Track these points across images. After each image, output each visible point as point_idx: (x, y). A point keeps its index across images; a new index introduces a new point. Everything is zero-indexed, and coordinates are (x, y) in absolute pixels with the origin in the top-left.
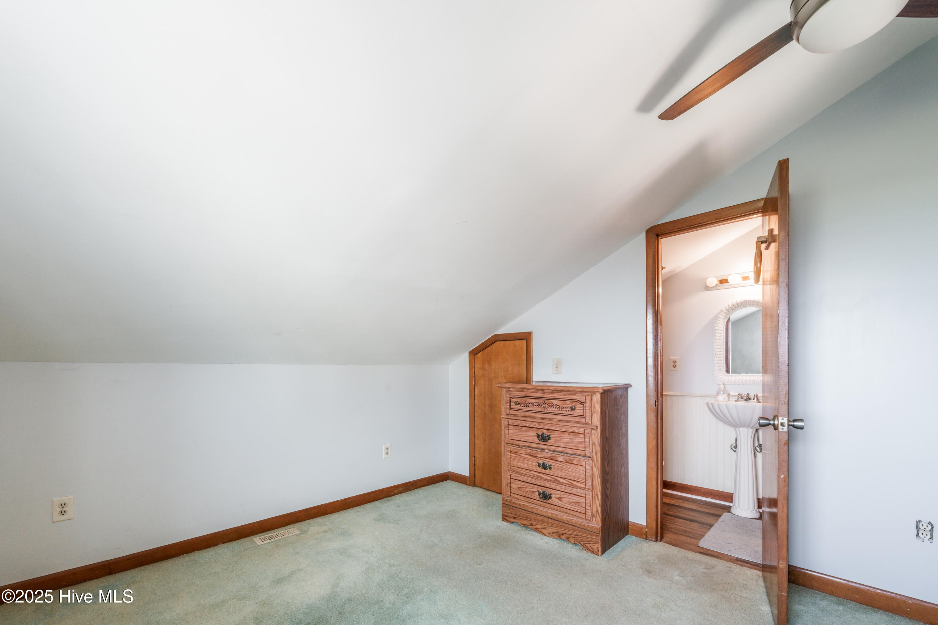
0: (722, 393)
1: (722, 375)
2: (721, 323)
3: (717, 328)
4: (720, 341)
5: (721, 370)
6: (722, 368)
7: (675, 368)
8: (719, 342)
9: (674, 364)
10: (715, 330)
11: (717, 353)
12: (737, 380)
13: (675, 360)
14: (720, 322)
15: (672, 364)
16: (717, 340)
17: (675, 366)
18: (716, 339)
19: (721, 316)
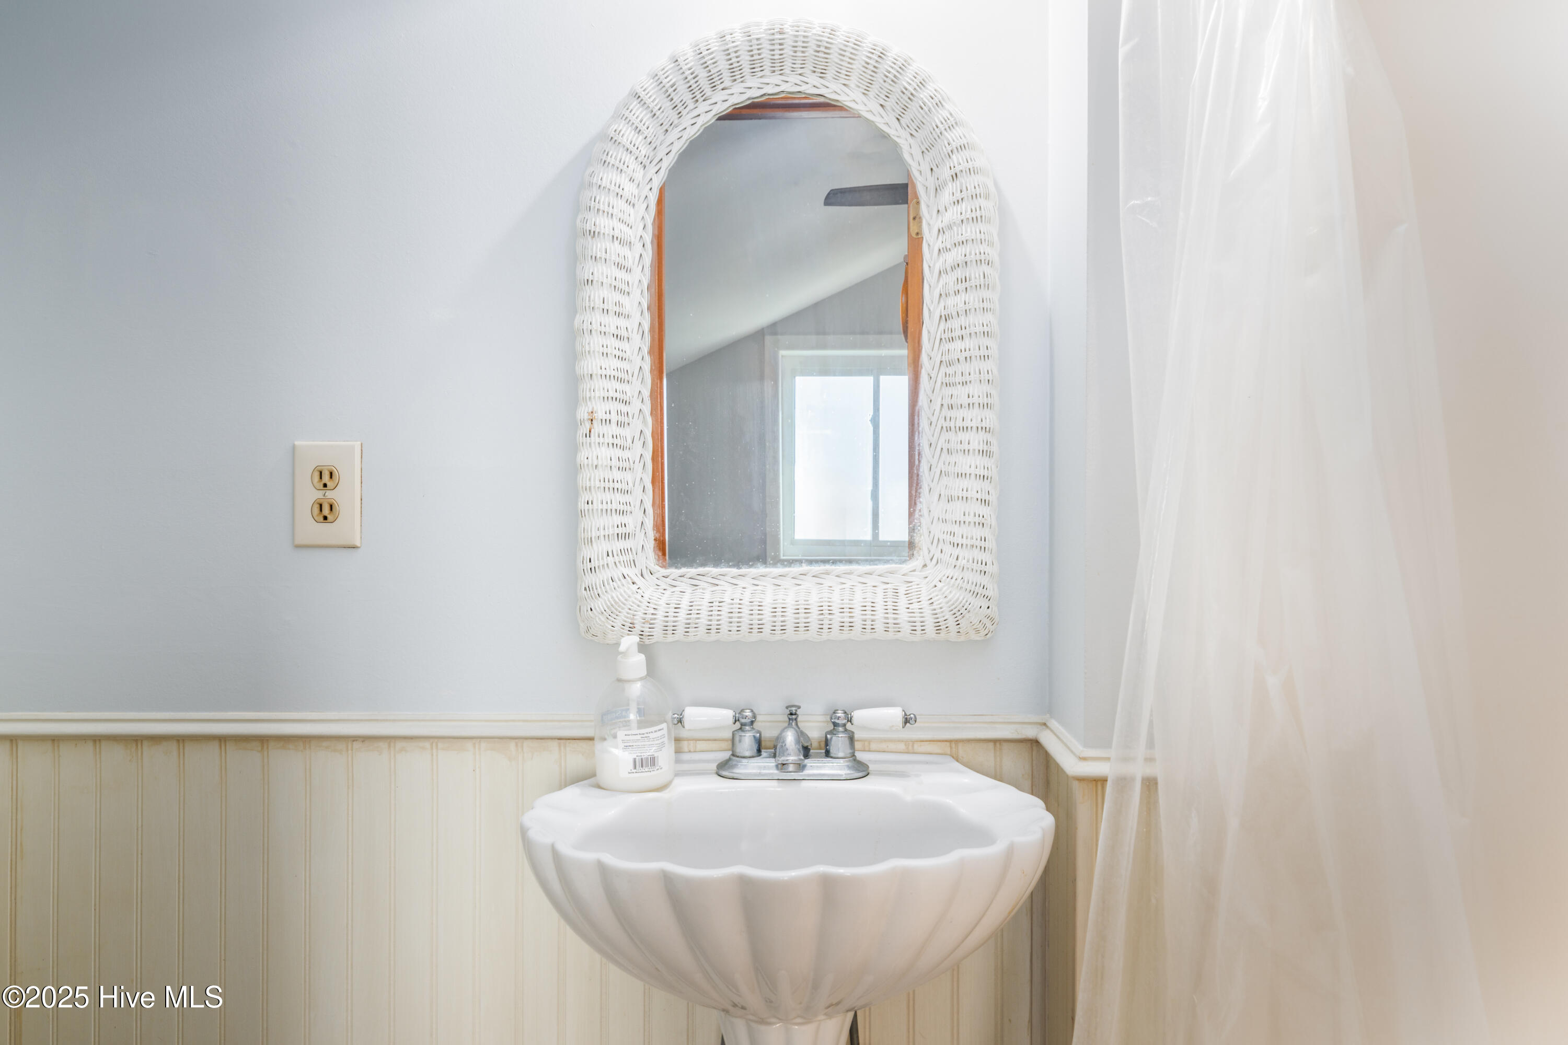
0: (632, 716)
1: (632, 572)
2: (630, 189)
3: (604, 224)
4: (622, 322)
5: (626, 536)
6: (632, 522)
7: (325, 526)
8: (613, 330)
9: (319, 495)
10: (593, 234)
11: (600, 415)
12: (725, 609)
13: (326, 461)
14: (623, 180)
15: (310, 494)
16: (605, 311)
17: (326, 511)
18: (598, 303)
19: (628, 135)
